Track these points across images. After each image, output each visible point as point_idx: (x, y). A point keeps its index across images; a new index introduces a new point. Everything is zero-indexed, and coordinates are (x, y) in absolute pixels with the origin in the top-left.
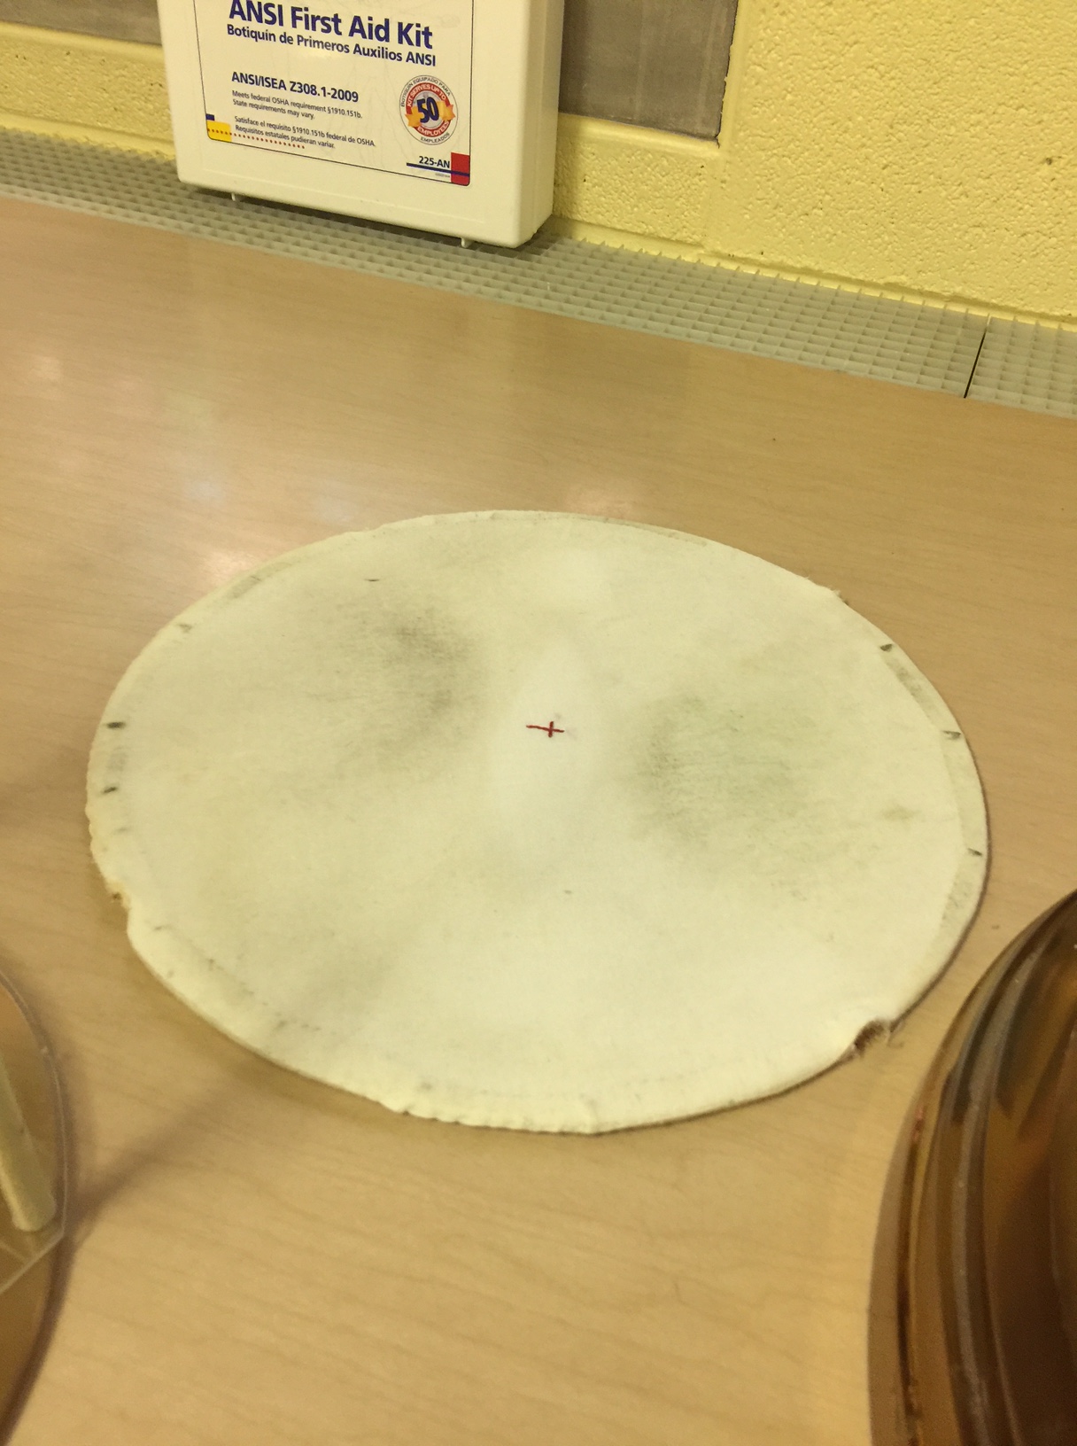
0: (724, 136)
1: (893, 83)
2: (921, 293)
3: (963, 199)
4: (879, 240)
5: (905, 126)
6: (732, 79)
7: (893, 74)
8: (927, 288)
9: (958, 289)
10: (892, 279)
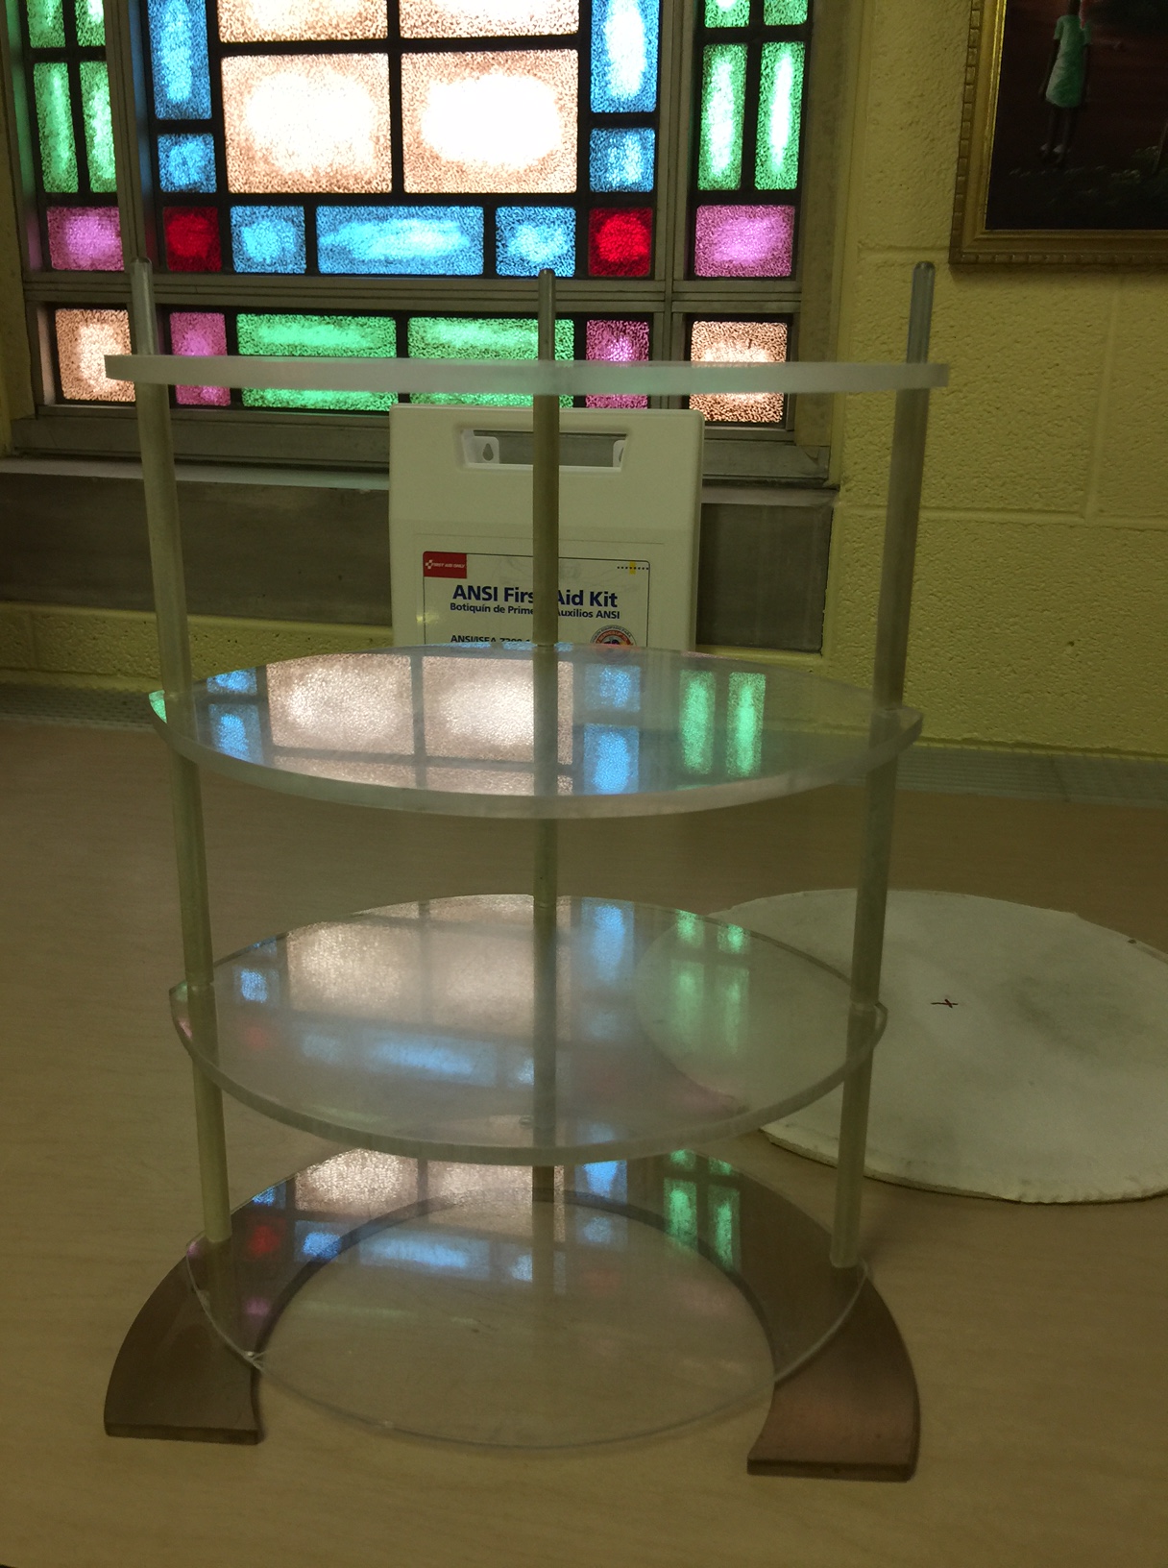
0: (826, 649)
1: (949, 604)
2: (991, 743)
3: (1013, 675)
4: (953, 709)
5: (961, 631)
6: (829, 611)
7: (948, 597)
8: (995, 739)
9: (1019, 738)
10: (967, 735)
